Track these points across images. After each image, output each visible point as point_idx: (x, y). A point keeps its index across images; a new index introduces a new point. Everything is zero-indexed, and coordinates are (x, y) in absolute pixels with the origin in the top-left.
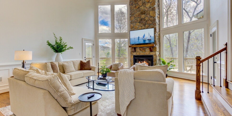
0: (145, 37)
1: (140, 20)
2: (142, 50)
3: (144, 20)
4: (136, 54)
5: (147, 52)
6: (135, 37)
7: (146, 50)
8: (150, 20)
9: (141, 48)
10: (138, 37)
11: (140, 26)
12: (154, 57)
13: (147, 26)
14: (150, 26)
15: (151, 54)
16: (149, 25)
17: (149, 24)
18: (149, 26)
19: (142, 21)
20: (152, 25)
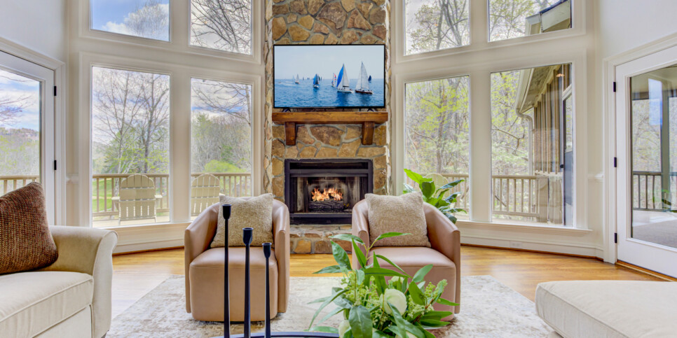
0: (345, 82)
1: (318, 6)
2: (325, 135)
3: (338, 10)
4: (298, 155)
5: (348, 147)
6: (301, 78)
7: (343, 136)
8: (363, 13)
9: (323, 129)
10: (313, 77)
11: (317, 32)
12: (376, 167)
13: (348, 34)
14: (363, 37)
15: (367, 153)
16: (355, 31)
17: (358, 26)
18: (358, 37)
19: (327, 11)
20: (369, 33)
